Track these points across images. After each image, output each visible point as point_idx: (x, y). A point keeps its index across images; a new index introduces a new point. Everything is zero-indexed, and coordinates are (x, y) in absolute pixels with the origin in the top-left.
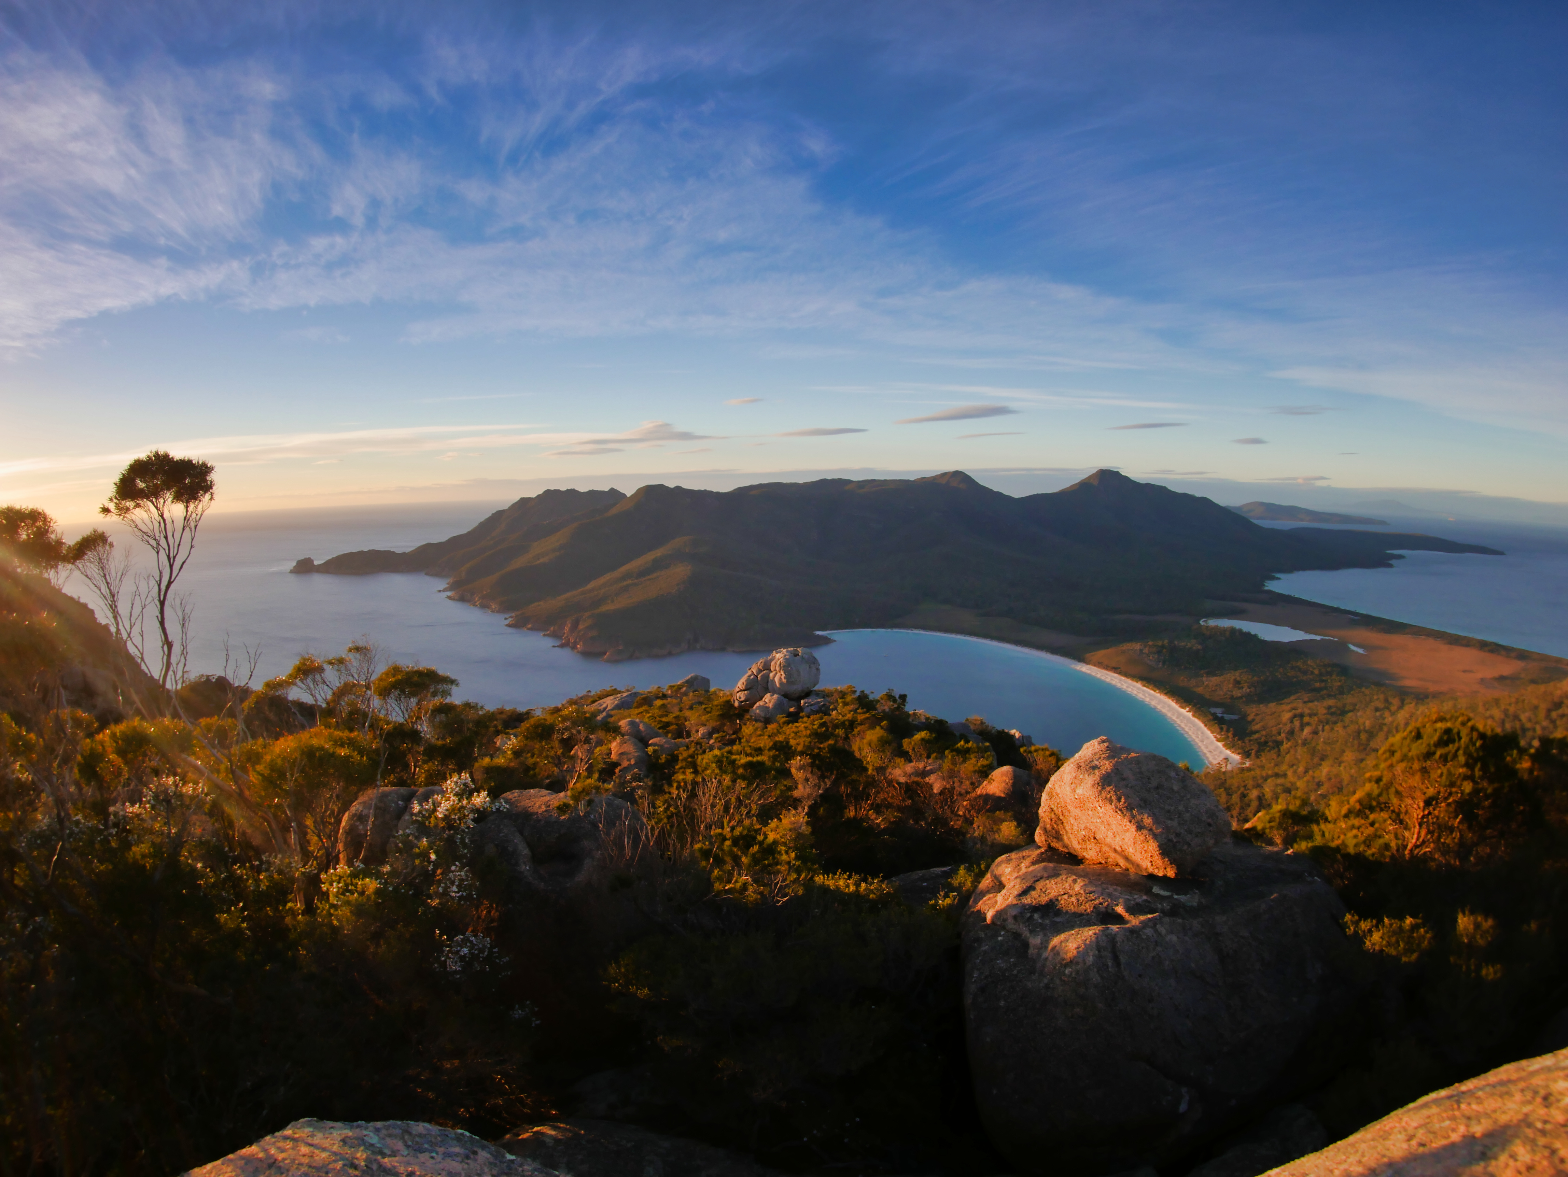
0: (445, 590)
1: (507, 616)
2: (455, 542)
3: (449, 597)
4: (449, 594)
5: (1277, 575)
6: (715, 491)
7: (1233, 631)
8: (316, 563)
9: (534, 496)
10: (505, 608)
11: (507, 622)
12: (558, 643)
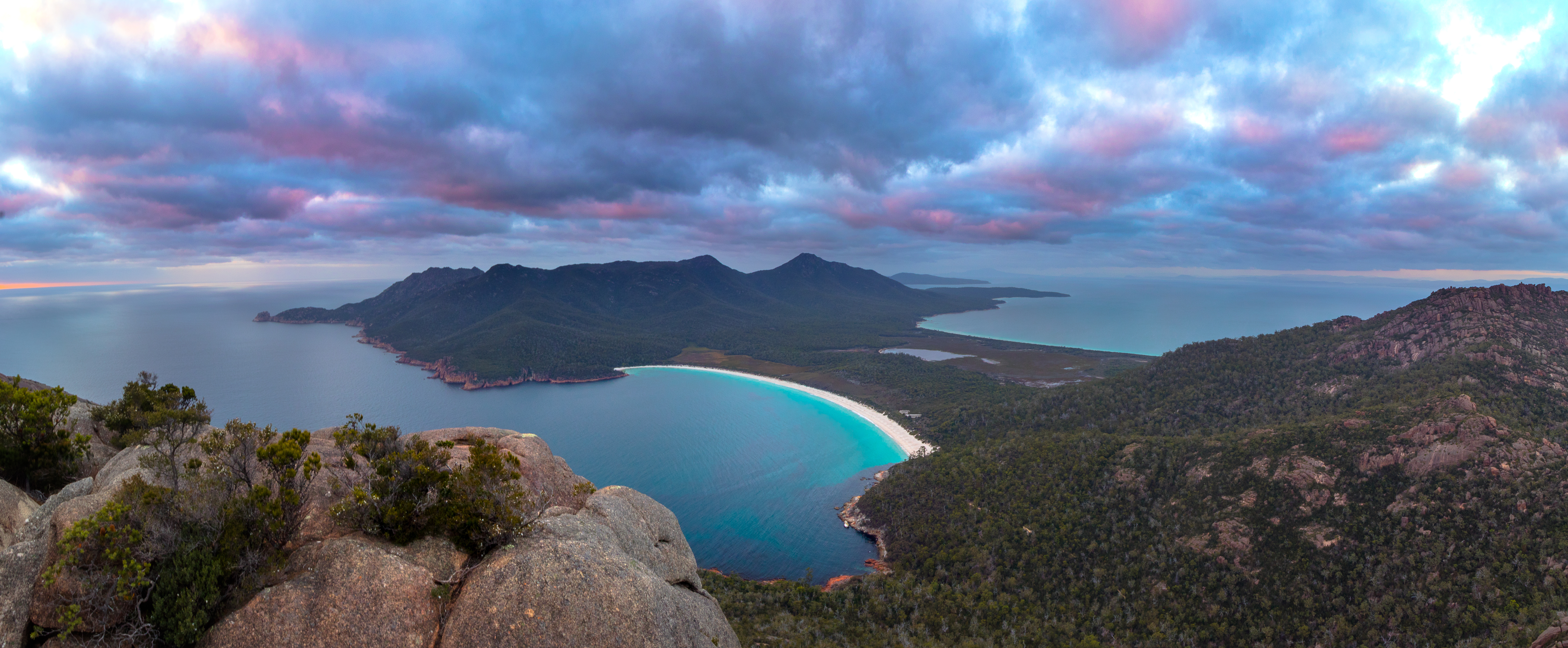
0: (357, 336)
1: (398, 355)
2: (367, 302)
3: (359, 341)
4: (360, 339)
5: (925, 318)
6: (544, 269)
7: (902, 354)
8: (271, 315)
9: (421, 272)
10: (397, 348)
11: (398, 359)
12: (431, 375)
